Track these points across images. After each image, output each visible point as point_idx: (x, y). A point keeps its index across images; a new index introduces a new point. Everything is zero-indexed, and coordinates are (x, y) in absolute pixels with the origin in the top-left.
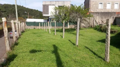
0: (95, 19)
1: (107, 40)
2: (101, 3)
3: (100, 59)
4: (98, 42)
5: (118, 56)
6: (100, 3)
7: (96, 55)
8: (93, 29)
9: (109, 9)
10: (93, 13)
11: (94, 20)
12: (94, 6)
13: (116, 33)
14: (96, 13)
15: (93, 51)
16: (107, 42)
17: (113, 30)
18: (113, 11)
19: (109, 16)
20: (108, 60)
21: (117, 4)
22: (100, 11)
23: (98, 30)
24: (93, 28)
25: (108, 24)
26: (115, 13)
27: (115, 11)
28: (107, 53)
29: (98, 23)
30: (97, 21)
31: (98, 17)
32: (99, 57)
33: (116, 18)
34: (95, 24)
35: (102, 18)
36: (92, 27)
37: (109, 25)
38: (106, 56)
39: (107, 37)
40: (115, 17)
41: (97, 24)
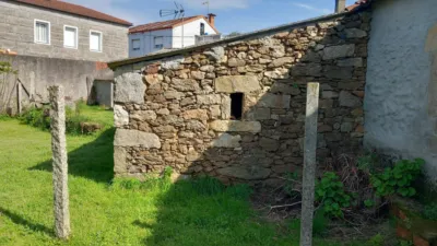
0: (24, 83)
1: (57, 160)
2: (44, 25)
3: (39, 234)
4: (36, 172)
5: (99, 208)
6: (38, 24)
7: (24, 223)
8: (15, 122)
9: (73, 51)
10: (14, 56)
11: (20, 88)
12: (15, 28)
13: (98, 133)
14: (26, 59)
15: (12, 209)
16: (58, 167)
17: (87, 123)
18: (85, 58)
19: (72, 72)
20: (65, 231)
21: (97, 37)
22: (40, 54)
23: (35, 125)
24: (17, 116)
25: (56, 105)
26: (91, 64)
27: (90, 59)
28: (62, 208)
29: (37, 99)
30: (32, 92)
31: (32, 75)
32: (34, 229)
33: (96, 81)
34: (24, 102)
35: (50, 79)
36: (14, 112)
37: (59, 106)
38: (58, 220)
39: (56, 151)
40: (92, 78)
41: (32, 100)
